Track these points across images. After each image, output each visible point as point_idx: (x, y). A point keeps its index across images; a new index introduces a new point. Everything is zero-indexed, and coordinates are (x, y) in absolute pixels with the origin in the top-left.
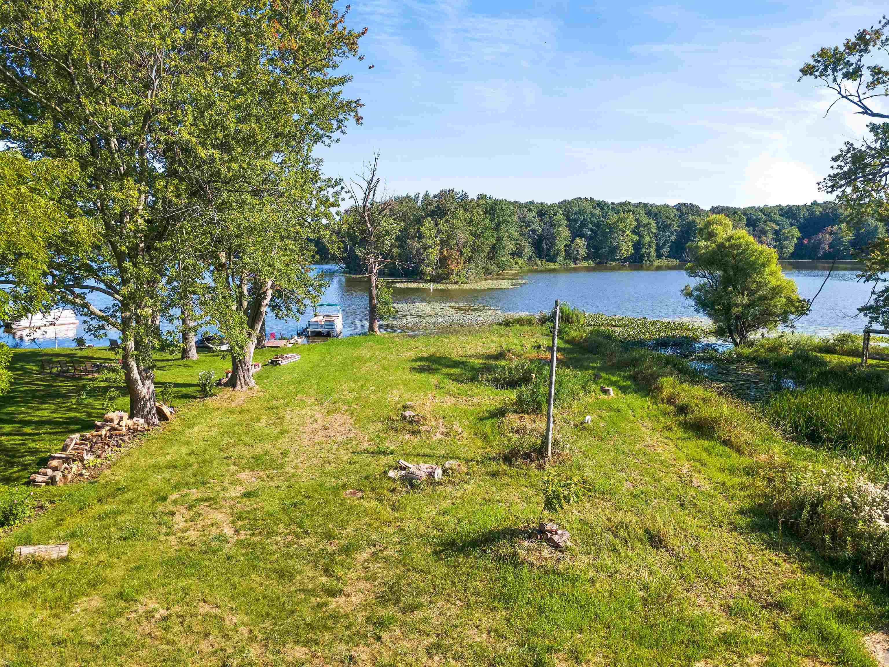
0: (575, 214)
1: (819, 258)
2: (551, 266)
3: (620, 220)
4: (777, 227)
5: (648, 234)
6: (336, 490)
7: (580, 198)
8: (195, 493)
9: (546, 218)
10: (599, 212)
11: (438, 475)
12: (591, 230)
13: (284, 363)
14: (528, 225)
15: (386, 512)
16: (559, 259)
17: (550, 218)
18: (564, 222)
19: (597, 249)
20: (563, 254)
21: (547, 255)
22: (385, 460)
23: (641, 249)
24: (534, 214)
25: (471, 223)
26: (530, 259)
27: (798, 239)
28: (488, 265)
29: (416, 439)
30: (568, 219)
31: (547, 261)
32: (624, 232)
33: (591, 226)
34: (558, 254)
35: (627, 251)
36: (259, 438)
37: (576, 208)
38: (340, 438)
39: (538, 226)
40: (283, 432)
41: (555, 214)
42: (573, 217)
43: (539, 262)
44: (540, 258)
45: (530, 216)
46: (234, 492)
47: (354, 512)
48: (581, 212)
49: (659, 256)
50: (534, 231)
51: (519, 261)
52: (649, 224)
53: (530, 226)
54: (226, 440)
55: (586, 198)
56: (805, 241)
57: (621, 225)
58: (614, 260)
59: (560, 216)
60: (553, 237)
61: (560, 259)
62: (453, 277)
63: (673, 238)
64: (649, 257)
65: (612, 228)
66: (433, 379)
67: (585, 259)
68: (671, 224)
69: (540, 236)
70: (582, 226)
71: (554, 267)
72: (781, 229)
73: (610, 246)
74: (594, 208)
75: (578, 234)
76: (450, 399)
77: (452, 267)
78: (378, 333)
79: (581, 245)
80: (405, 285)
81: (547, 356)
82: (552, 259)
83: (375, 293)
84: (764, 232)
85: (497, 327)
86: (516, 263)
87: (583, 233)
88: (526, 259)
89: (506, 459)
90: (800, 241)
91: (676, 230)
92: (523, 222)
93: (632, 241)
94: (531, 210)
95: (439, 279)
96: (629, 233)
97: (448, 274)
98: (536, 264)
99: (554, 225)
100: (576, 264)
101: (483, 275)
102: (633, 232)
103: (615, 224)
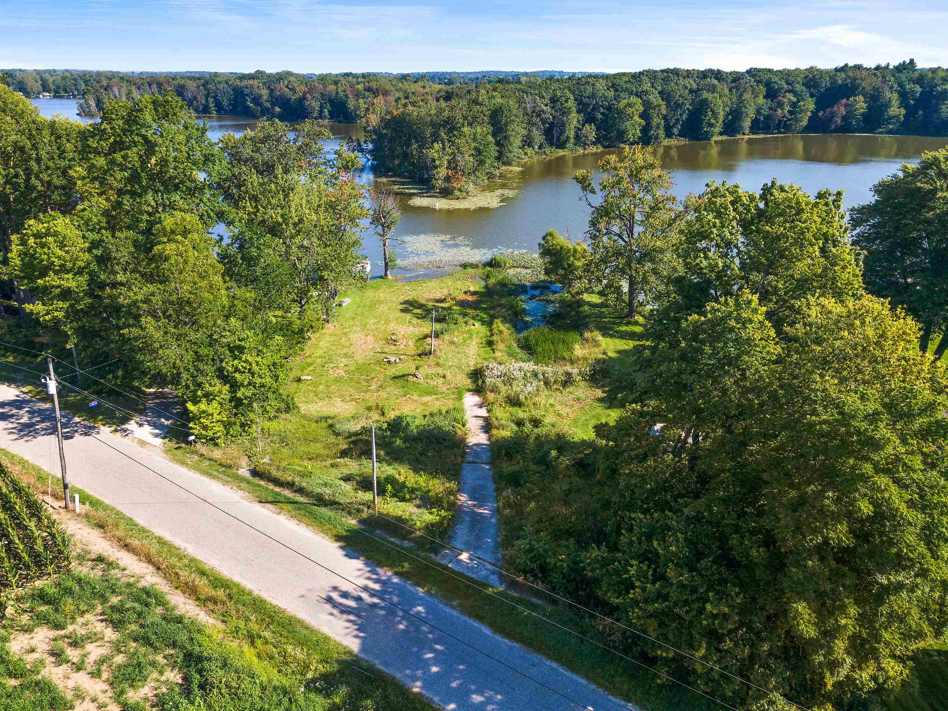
0: (588, 97)
1: (832, 132)
2: (561, 152)
4: (794, 99)
5: (658, 115)
6: (369, 364)
8: (332, 365)
9: (558, 106)
10: (611, 94)
11: (398, 361)
12: (602, 114)
13: (344, 305)
14: (539, 115)
15: (382, 370)
16: (567, 145)
17: (562, 104)
18: (574, 109)
20: (572, 140)
21: (558, 139)
22: (384, 355)
23: (650, 131)
24: (547, 101)
25: (475, 139)
26: (540, 148)
27: (812, 112)
28: (492, 170)
29: (395, 348)
30: (580, 103)
31: (558, 147)
32: (632, 118)
33: (602, 110)
34: (565, 142)
35: (634, 135)
36: (344, 347)
37: (590, 89)
38: (371, 347)
39: (548, 114)
40: (351, 344)
41: (566, 101)
42: (586, 100)
43: (547, 150)
44: (551, 145)
45: (541, 106)
46: (342, 365)
47: (374, 370)
48: (593, 96)
49: (669, 134)
50: (544, 121)
51: (529, 151)
52: (659, 106)
54: (333, 348)
56: (820, 114)
57: (629, 111)
58: (623, 143)
59: (571, 104)
60: (563, 124)
61: (570, 145)
62: (457, 193)
63: (684, 117)
64: (657, 138)
65: (620, 112)
66: (408, 316)
67: (594, 143)
68: (683, 103)
69: (552, 124)
70: (594, 109)
71: (563, 154)
72: (798, 101)
73: (618, 130)
74: (608, 89)
75: (590, 119)
76: (412, 329)
77: (455, 185)
78: (390, 277)
79: (590, 131)
80: (418, 202)
81: (470, 298)
82: (561, 146)
83: (387, 256)
84: (781, 105)
85: (459, 268)
86: (526, 154)
87: (594, 118)
88: (536, 147)
89: (420, 355)
90: (815, 114)
91: (688, 109)
92: (534, 112)
93: (640, 125)
94: (543, 97)
95: (446, 193)
96: (636, 118)
97: (453, 191)
98: (545, 152)
99: (565, 112)
100: (585, 149)
101: (486, 181)
102: (641, 116)
103: (624, 108)
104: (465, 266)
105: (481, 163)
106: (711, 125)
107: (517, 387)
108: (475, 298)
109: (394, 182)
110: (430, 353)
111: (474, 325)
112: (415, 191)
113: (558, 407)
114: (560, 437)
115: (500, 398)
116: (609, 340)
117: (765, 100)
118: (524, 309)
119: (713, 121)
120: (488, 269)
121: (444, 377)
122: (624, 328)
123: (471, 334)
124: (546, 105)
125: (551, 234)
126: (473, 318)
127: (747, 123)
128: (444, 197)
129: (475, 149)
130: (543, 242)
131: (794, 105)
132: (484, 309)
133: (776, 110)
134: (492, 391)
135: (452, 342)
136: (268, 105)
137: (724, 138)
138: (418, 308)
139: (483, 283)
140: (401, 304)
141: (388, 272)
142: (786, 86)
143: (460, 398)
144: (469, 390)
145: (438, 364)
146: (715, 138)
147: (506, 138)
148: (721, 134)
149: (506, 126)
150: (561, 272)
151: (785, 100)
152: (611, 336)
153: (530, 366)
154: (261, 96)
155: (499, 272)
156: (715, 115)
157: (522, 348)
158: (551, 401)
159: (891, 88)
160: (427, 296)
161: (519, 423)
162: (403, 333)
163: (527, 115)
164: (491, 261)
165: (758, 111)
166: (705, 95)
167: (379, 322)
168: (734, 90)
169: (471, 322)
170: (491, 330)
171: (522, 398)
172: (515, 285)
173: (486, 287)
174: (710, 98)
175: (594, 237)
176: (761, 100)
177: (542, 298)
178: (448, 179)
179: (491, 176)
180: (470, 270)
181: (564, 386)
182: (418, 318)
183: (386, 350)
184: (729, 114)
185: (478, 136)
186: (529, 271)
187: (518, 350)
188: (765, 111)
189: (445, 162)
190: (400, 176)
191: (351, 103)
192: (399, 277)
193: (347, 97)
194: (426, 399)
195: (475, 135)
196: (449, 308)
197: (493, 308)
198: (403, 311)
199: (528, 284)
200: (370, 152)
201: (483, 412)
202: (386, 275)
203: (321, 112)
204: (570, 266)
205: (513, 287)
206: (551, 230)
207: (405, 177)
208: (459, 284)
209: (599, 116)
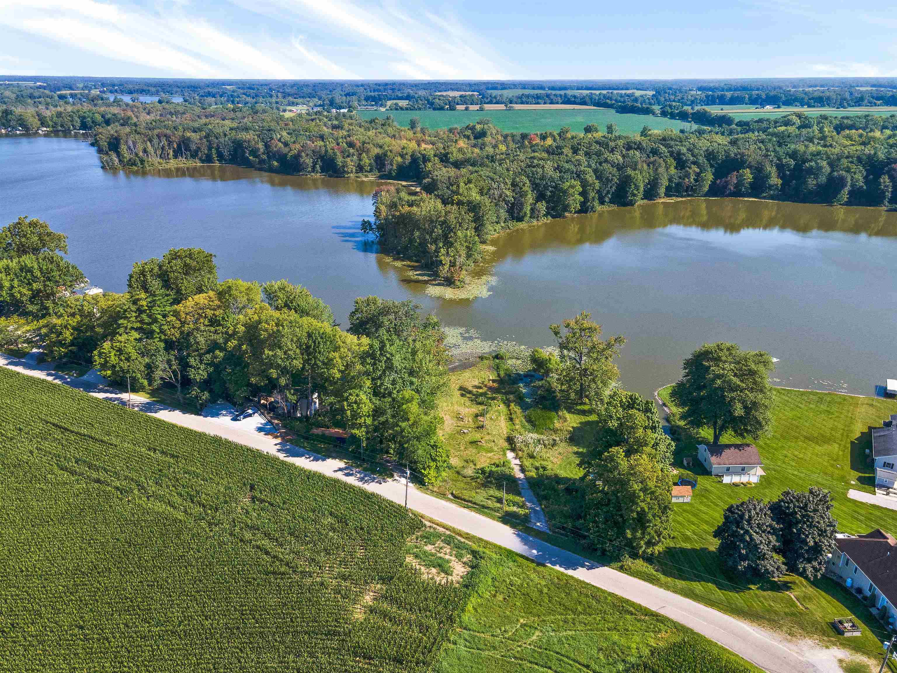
1: (727, 196)
2: (521, 225)
3: (571, 187)
4: (698, 170)
5: (593, 191)
6: (454, 434)
9: (518, 189)
10: (557, 176)
11: (468, 432)
12: (551, 192)
14: (504, 199)
15: (462, 438)
16: (525, 219)
17: (520, 188)
18: (530, 190)
19: (554, 204)
20: (528, 215)
21: (518, 215)
22: (459, 428)
23: (587, 203)
24: (509, 186)
26: (505, 223)
27: (711, 181)
29: (463, 423)
31: (518, 221)
32: (573, 196)
33: (550, 189)
34: (524, 215)
35: (575, 207)
38: (451, 423)
39: (511, 197)
41: (524, 185)
42: (538, 181)
43: (510, 224)
44: (513, 218)
45: (505, 191)
47: (458, 438)
48: (543, 178)
49: (602, 203)
50: (508, 203)
51: (498, 227)
52: (594, 183)
56: (718, 182)
57: (571, 190)
59: (527, 188)
60: (522, 204)
61: (527, 218)
62: (457, 282)
63: (613, 189)
64: (593, 207)
65: (565, 192)
67: (545, 216)
68: (612, 179)
69: (513, 204)
70: (544, 188)
72: (701, 172)
73: (563, 204)
75: (540, 197)
76: (468, 408)
77: (456, 278)
79: (542, 206)
80: (432, 291)
81: (493, 384)
82: (520, 219)
84: (688, 175)
85: (478, 359)
86: (495, 230)
87: (545, 195)
88: (502, 224)
90: (713, 183)
91: (616, 183)
93: (579, 200)
94: (507, 183)
95: (449, 282)
96: (577, 196)
97: (454, 281)
98: (508, 226)
99: (523, 195)
100: (538, 221)
102: (580, 194)
103: (567, 189)
104: (481, 358)
105: (471, 256)
106: (634, 195)
107: (531, 448)
108: (495, 385)
109: (408, 266)
110: (483, 426)
111: (499, 406)
112: (426, 278)
113: (551, 458)
114: (556, 476)
115: (525, 454)
116: (571, 416)
117: (676, 171)
118: (524, 393)
119: (635, 192)
120: (496, 360)
121: (494, 441)
122: (579, 407)
123: (500, 413)
125: (537, 352)
126: (498, 400)
127: (662, 191)
128: (448, 284)
130: (532, 355)
131: (698, 175)
132: (503, 394)
133: (684, 179)
134: (520, 450)
135: (491, 419)
136: (265, 157)
137: (645, 201)
138: (469, 393)
139: (496, 373)
140: (459, 389)
142: (692, 158)
143: (505, 454)
144: (508, 449)
145: (488, 434)
146: (638, 203)
147: (482, 225)
148: (642, 199)
149: (482, 217)
150: (543, 370)
151: (691, 171)
152: (573, 413)
153: (535, 436)
154: (258, 149)
155: (503, 363)
156: (637, 188)
157: (527, 421)
158: (548, 455)
159: (772, 161)
160: (470, 383)
161: (537, 468)
162: (463, 412)
163: (495, 199)
164: (497, 354)
165: (670, 180)
166: (630, 172)
168: (651, 166)
169: (498, 403)
170: (510, 410)
171: (535, 454)
172: (515, 374)
173: (499, 376)
174: (633, 175)
176: (673, 171)
178: (450, 272)
179: (475, 261)
180: (485, 361)
181: (552, 446)
182: (470, 401)
183: (459, 425)
184: (648, 184)
186: (520, 362)
187: (527, 424)
188: (676, 180)
189: (448, 261)
190: (408, 258)
191: (340, 160)
193: (335, 154)
194: (489, 455)
195: (466, 237)
196: (485, 393)
197: (508, 393)
198: (461, 395)
199: (522, 373)
201: (517, 462)
203: (314, 167)
204: (547, 367)
205: (513, 376)
207: (414, 261)
208: (483, 374)
209: (549, 194)
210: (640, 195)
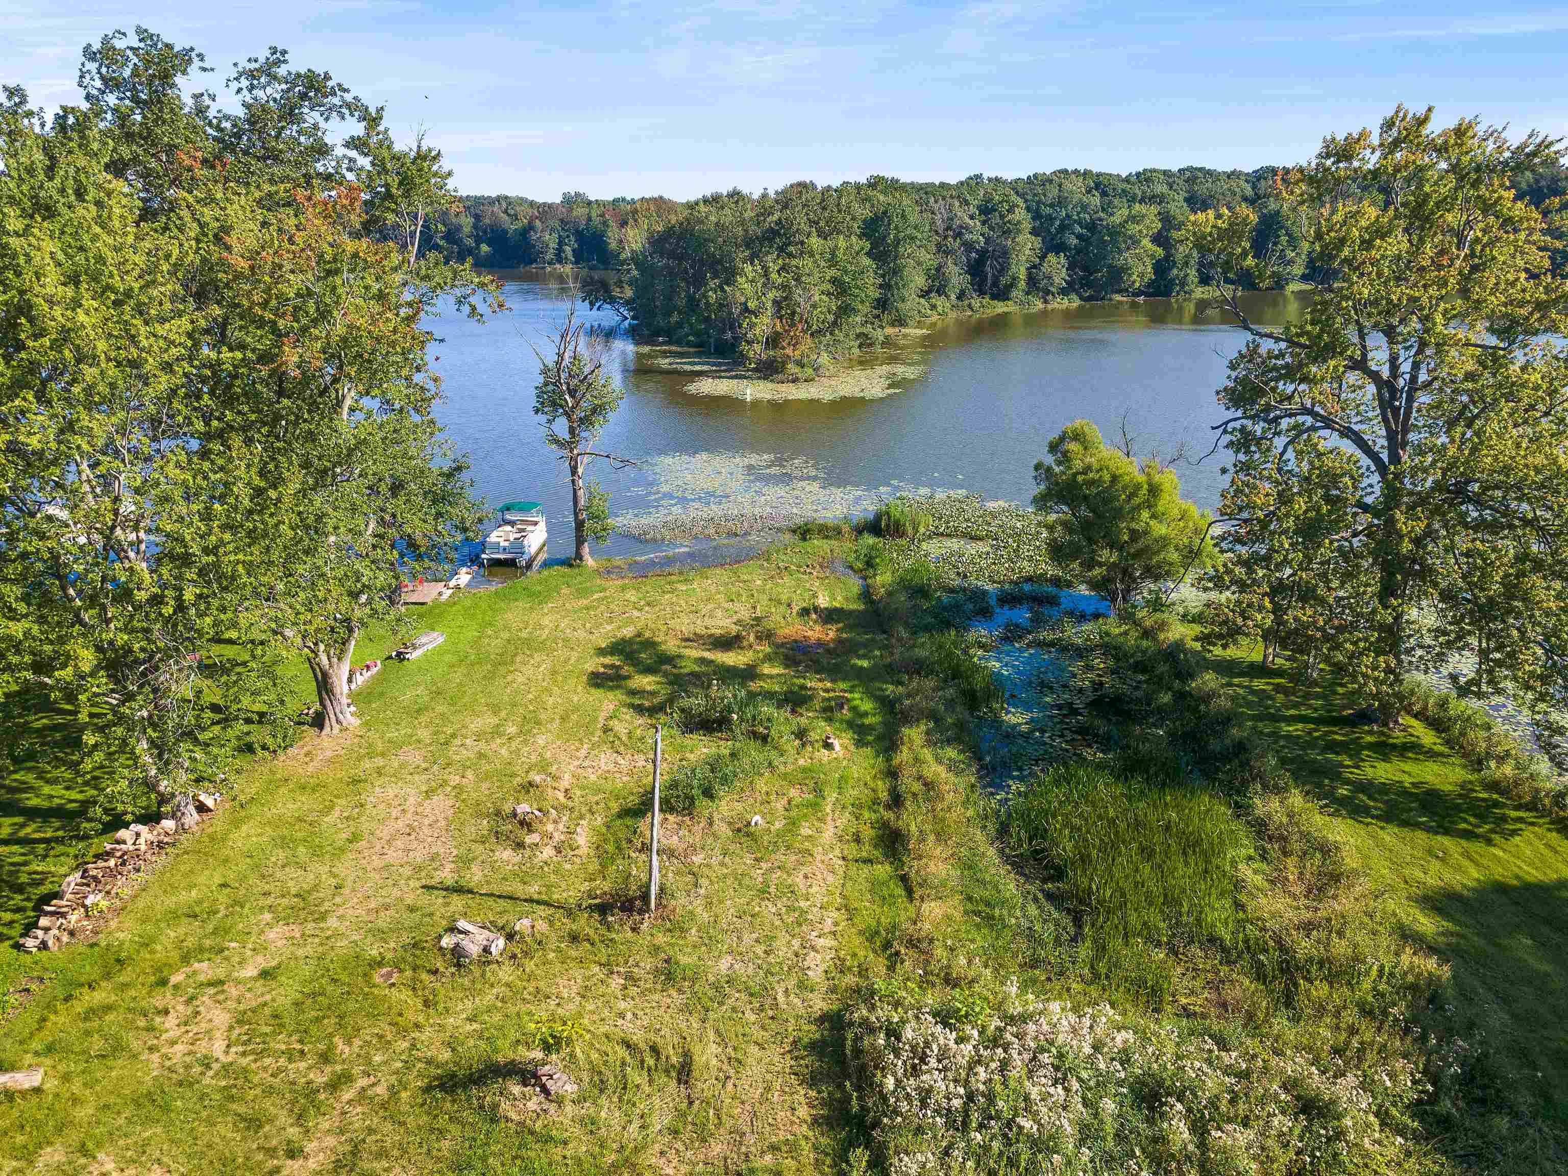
0: (1052, 205)
2: (1001, 308)
3: (1133, 219)
5: (1185, 240)
6: (373, 964)
7: (1065, 171)
8: (205, 969)
9: (995, 219)
10: (1096, 200)
12: (1079, 237)
13: (416, 654)
14: (958, 234)
16: (1014, 293)
17: (1002, 217)
18: (1027, 226)
19: (1088, 270)
20: (1022, 284)
21: (995, 283)
23: (1170, 269)
24: (973, 210)
25: (833, 262)
26: (960, 297)
28: (868, 329)
29: (515, 860)
30: (1037, 216)
31: (994, 297)
32: (1138, 241)
34: (1012, 285)
35: (1142, 275)
37: (1053, 192)
38: (421, 856)
39: (977, 234)
40: (353, 840)
41: (1011, 210)
42: (1047, 211)
43: (976, 302)
44: (982, 293)
45: (962, 216)
48: (1061, 202)
49: (1205, 280)
50: (969, 246)
51: (939, 301)
53: (960, 234)
54: (275, 857)
55: (1076, 172)
57: (1133, 229)
58: (1119, 291)
59: (1021, 215)
60: (1005, 253)
61: (1017, 294)
62: (792, 368)
64: (1183, 284)
65: (1115, 232)
66: (608, 705)
67: (1064, 292)
69: (983, 253)
70: (1063, 228)
71: (1006, 309)
73: (1110, 266)
74: (1089, 192)
75: (1054, 246)
76: (605, 760)
77: (789, 351)
78: (590, 561)
79: (1057, 268)
80: (707, 386)
81: (815, 632)
82: (1002, 294)
83: (582, 502)
85: (788, 537)
86: (933, 307)
87: (1063, 243)
88: (953, 297)
89: (603, 909)
92: (949, 228)
93: (1152, 256)
94: (967, 203)
95: (770, 370)
96: (1146, 243)
97: (784, 364)
98: (970, 306)
99: (1009, 231)
100: (1046, 302)
101: (856, 351)
102: (1156, 240)
103: (1122, 225)
104: (804, 532)
105: (845, 310)
106: (1286, 261)
108: (831, 633)
109: (665, 352)
110: (644, 900)
111: (828, 746)
112: (705, 368)
116: (1358, 832)
118: (996, 678)
119: (1289, 253)
120: (870, 540)
121: (685, 1072)
123: (818, 791)
124: (972, 217)
125: (1077, 437)
126: (829, 711)
128: (765, 378)
129: (834, 281)
130: (1049, 460)
132: (860, 673)
135: (744, 833)
136: (470, 242)
138: (649, 670)
139: (855, 585)
140: (601, 652)
141: (586, 549)
146: (1294, 287)
147: (896, 272)
148: (1304, 278)
149: (897, 246)
150: (1107, 555)
154: (459, 228)
155: (901, 550)
156: (1293, 241)
157: (1017, 864)
160: (685, 625)
162: (566, 781)
163: (937, 233)
164: (878, 517)
167: (497, 732)
169: (821, 728)
170: (892, 774)
172: (952, 591)
173: (866, 595)
175: (1245, 442)
177: (1046, 635)
178: (773, 341)
179: (865, 341)
180: (817, 543)
182: (639, 709)
183: (473, 873)
185: (840, 254)
186: (983, 547)
189: (769, 305)
190: (678, 343)
192: (618, 561)
193: (605, 223)
195: (833, 254)
196: (749, 673)
197: (890, 672)
198: (597, 680)
199: (989, 587)
200: (628, 303)
202: (579, 556)
203: (559, 251)
204: (1135, 535)
205: (945, 598)
206: (1078, 423)
207: (689, 344)
208: (786, 588)
209: (1074, 241)
210: (1298, 270)
